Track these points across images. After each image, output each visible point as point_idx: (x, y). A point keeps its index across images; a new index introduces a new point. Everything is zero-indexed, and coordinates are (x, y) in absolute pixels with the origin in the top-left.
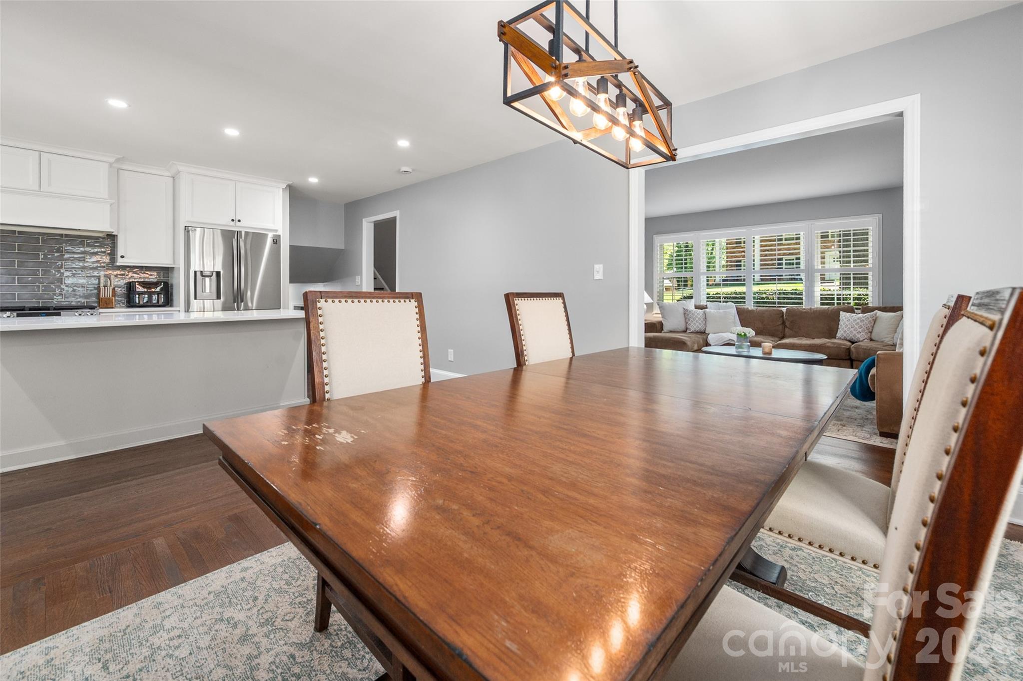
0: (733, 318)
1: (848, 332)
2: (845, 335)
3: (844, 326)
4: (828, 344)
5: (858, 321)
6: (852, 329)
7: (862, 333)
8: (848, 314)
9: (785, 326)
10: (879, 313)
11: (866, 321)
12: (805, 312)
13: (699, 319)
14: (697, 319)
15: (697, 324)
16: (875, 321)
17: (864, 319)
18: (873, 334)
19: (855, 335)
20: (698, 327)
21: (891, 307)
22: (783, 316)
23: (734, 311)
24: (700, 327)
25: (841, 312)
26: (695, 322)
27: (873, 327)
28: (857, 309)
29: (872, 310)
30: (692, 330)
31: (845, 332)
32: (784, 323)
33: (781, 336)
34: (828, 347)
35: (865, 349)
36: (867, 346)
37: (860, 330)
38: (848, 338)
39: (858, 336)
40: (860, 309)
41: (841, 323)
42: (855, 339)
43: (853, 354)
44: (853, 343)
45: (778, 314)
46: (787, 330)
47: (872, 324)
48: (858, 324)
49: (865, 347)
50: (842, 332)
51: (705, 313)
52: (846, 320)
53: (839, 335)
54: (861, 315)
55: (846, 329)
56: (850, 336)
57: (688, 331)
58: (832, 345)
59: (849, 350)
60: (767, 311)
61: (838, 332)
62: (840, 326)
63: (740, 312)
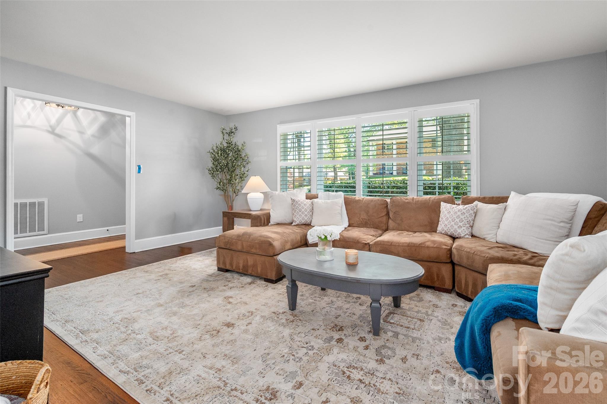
0: (340, 208)
1: (449, 226)
2: (446, 229)
3: (444, 219)
4: (428, 244)
5: (459, 213)
6: (453, 223)
7: (463, 228)
8: (449, 205)
9: (389, 218)
10: (480, 205)
11: (466, 214)
12: (408, 202)
13: (306, 210)
14: (303, 210)
15: (303, 216)
16: (476, 214)
17: (465, 211)
18: (474, 228)
19: (455, 231)
20: (303, 219)
21: (490, 198)
22: (387, 206)
23: (341, 201)
24: (306, 218)
25: (442, 203)
26: (300, 213)
27: (474, 221)
28: (456, 198)
29: (472, 201)
30: (298, 222)
31: (446, 225)
32: (388, 214)
33: (384, 228)
34: (428, 247)
35: (469, 252)
36: (471, 248)
37: (461, 224)
38: (449, 233)
39: (459, 231)
40: (459, 198)
41: (442, 215)
42: (456, 234)
43: (455, 256)
44: (454, 238)
45: (382, 204)
46: (390, 221)
47: (473, 217)
48: (458, 217)
49: (469, 250)
50: (443, 226)
51: (312, 203)
52: (446, 212)
53: (439, 229)
54: (461, 207)
55: (446, 223)
56: (451, 231)
57: (294, 224)
58: (432, 245)
59: (450, 251)
60: (372, 201)
61: (439, 225)
62: (440, 219)
63: (348, 203)
